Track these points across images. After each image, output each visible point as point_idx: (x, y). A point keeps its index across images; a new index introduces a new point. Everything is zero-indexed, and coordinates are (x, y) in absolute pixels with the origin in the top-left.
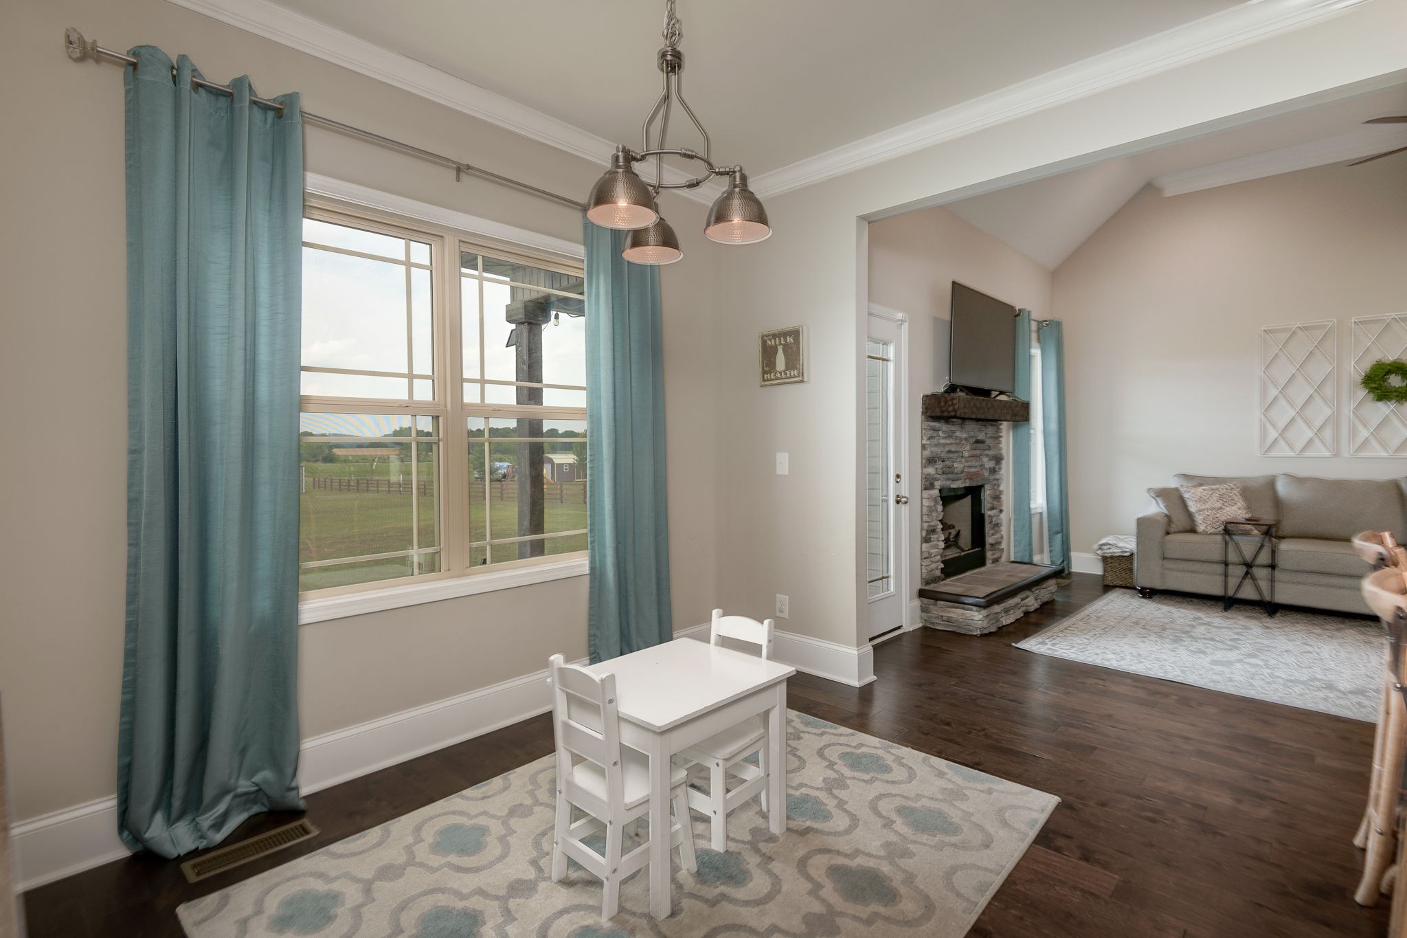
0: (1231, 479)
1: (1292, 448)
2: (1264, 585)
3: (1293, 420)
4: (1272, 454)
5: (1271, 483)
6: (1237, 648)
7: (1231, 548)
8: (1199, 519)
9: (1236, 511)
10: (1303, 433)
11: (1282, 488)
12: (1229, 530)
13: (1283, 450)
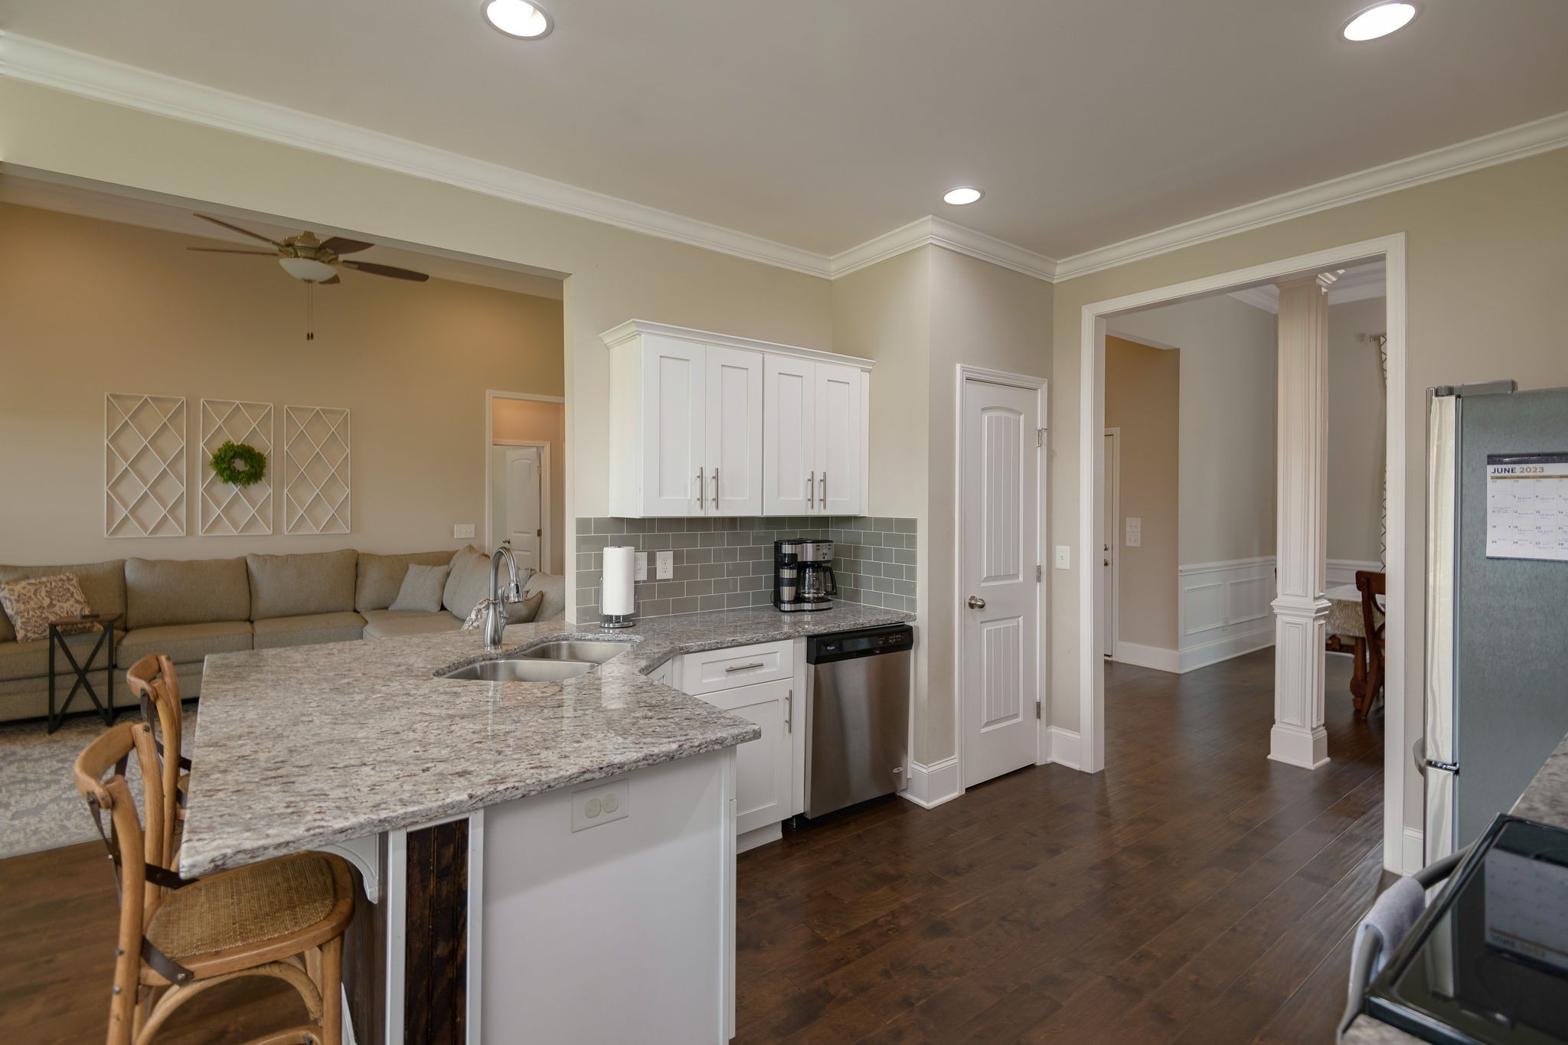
0: (70, 568)
1: (144, 527)
2: (102, 692)
3: (145, 496)
4: (120, 536)
5: (120, 568)
6: (58, 782)
7: (59, 654)
8: (18, 623)
9: (71, 607)
10: (155, 511)
11: (130, 574)
12: (58, 634)
13: (133, 530)
